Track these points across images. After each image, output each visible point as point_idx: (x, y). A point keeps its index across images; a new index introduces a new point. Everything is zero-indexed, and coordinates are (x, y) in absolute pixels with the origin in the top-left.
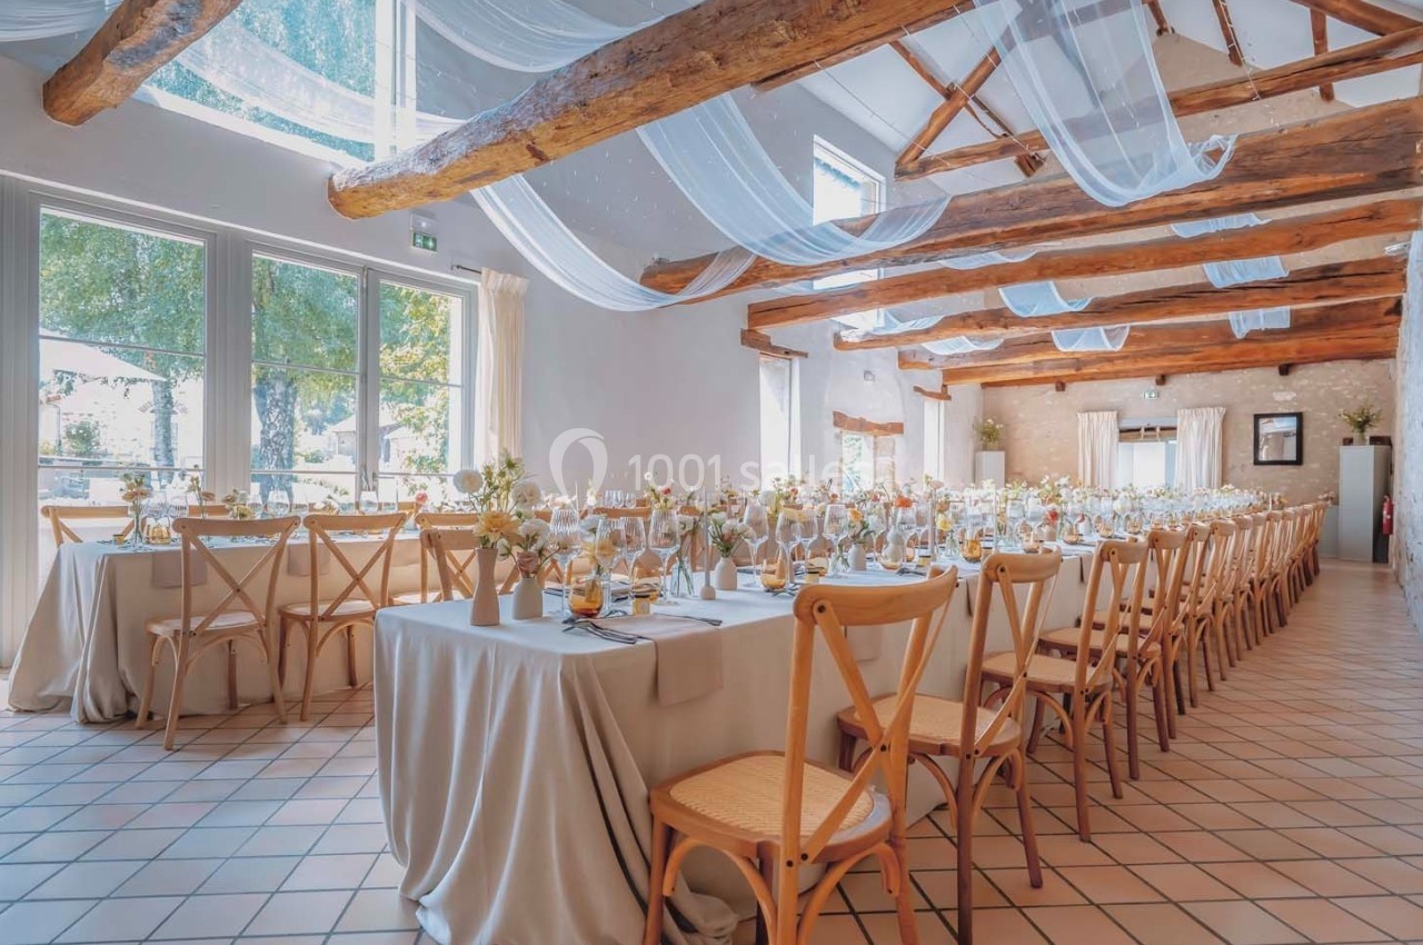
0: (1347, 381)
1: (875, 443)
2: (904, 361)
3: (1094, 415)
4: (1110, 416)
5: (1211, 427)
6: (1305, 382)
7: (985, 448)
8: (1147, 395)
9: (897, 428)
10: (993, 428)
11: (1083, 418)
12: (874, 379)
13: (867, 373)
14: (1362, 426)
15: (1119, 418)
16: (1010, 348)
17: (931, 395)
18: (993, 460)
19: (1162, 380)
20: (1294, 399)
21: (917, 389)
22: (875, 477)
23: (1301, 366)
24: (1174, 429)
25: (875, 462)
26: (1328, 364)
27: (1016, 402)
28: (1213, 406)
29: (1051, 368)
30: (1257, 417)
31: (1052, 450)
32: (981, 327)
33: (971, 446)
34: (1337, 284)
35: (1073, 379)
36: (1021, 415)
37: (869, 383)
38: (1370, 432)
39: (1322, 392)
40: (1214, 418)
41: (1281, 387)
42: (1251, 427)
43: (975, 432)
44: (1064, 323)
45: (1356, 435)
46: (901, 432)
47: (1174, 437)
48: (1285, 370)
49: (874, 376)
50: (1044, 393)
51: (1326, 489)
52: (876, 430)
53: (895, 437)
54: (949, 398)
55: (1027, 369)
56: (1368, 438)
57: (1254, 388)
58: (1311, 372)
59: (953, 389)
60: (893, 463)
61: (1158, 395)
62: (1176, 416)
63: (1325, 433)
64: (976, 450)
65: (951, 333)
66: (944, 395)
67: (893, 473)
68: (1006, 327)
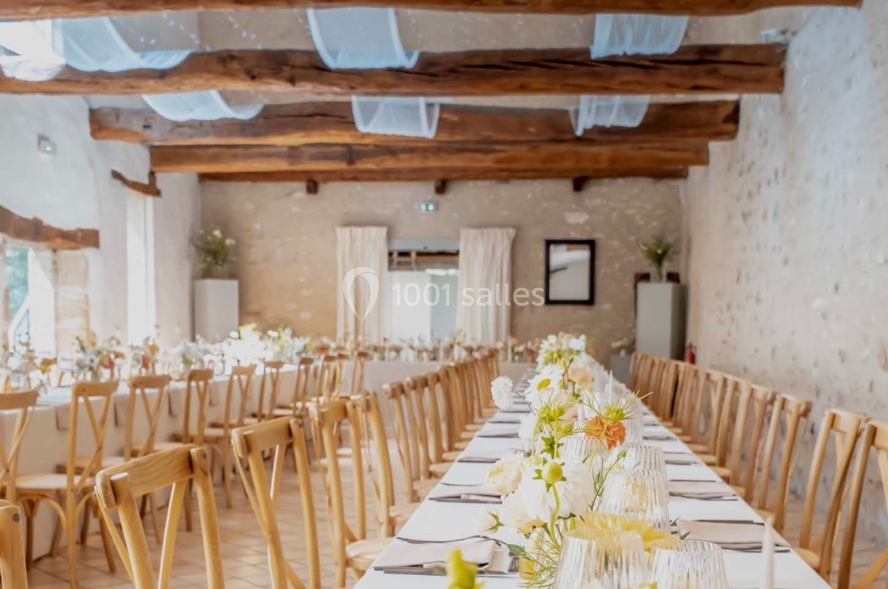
0: (639, 204)
1: (55, 263)
2: (100, 124)
3: (358, 231)
4: (379, 233)
5: (499, 252)
6: (598, 202)
7: (207, 274)
8: (423, 207)
9: (89, 238)
10: (221, 242)
11: (344, 234)
12: (53, 152)
13: (42, 138)
14: (659, 259)
15: (389, 237)
16: (274, 119)
17: (135, 186)
18: (220, 293)
19: (442, 188)
20: (587, 223)
21: (116, 175)
22: (57, 319)
23: (593, 181)
24: (456, 254)
25: (56, 294)
26: (621, 181)
27: (250, 206)
28: (501, 226)
29: (315, 158)
30: (549, 243)
31: (301, 280)
32: (253, 78)
33: (186, 270)
34: (713, 72)
35: (331, 176)
36: (257, 226)
37: (45, 157)
38: (667, 266)
39: (614, 215)
40: (501, 240)
41: (574, 206)
42: (542, 256)
43: (193, 249)
44: (380, 85)
45: (652, 270)
46: (96, 244)
47: (455, 265)
48: (579, 184)
49: (54, 145)
50: (289, 195)
51: (619, 336)
52: (59, 241)
53: (88, 252)
54: (157, 193)
55: (279, 155)
56: (664, 273)
57: (545, 205)
58: (604, 189)
59: (165, 179)
60: (86, 296)
61: (437, 207)
62: (458, 238)
63: (617, 266)
64: (195, 277)
65: (201, 81)
66: (151, 189)
67: (86, 314)
68: (292, 81)
